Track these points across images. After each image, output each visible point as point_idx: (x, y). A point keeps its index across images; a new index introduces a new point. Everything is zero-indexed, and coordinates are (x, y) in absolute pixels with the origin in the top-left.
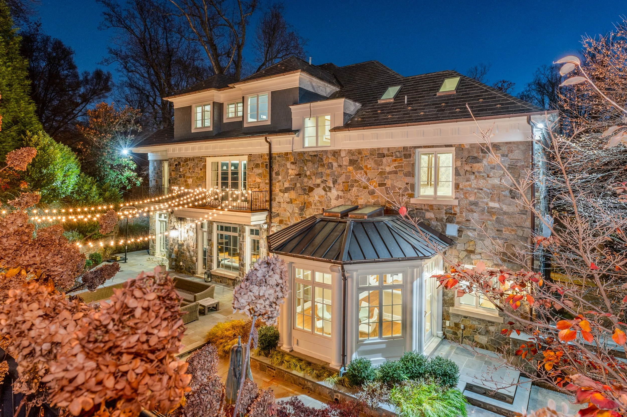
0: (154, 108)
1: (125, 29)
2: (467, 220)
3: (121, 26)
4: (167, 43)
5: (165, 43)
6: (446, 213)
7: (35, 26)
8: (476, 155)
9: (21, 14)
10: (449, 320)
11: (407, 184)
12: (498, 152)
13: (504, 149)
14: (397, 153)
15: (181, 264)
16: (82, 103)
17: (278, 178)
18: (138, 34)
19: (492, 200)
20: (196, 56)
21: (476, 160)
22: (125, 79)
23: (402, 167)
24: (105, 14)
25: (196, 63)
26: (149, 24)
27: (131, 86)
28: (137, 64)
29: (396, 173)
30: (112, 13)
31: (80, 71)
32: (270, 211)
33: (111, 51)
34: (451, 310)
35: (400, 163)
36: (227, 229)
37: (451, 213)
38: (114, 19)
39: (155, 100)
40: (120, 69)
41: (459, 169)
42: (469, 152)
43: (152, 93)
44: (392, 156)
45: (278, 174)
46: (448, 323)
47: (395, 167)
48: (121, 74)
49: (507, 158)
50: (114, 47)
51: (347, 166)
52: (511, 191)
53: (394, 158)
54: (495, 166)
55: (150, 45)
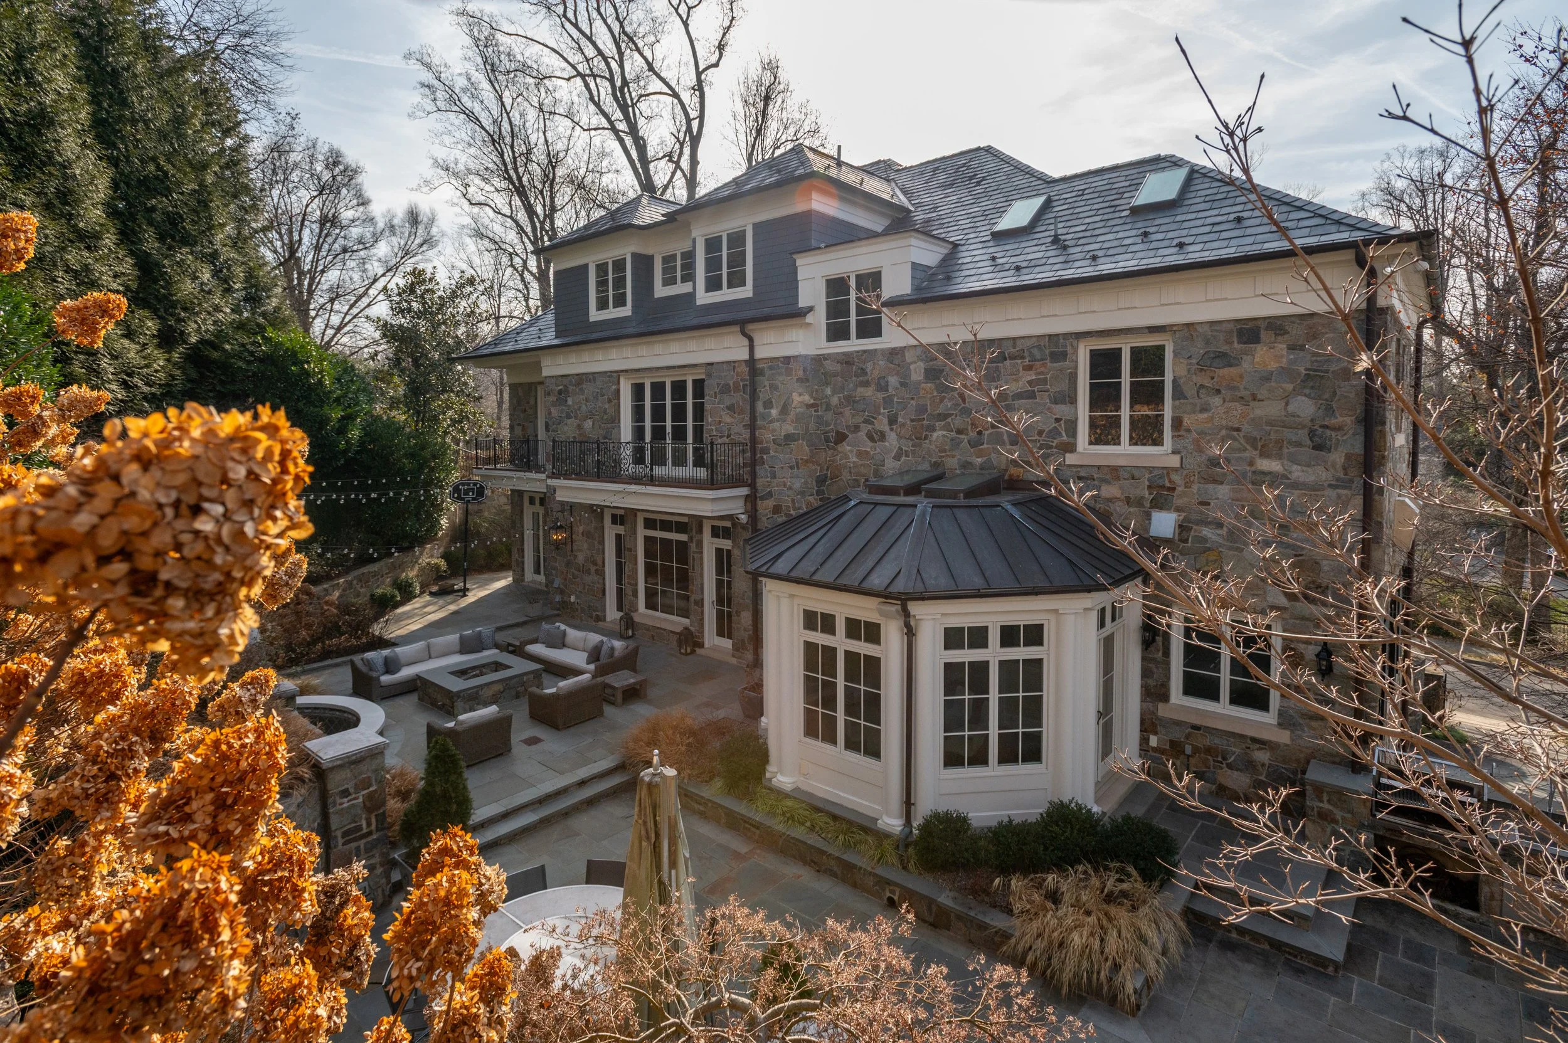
0: (523, 280)
1: (462, 116)
2: (1202, 503)
3: (456, 108)
4: (546, 141)
5: (542, 140)
6: (1149, 487)
7: (289, 119)
8: (1224, 348)
9: (261, 97)
10: (1156, 733)
11: (1058, 420)
12: (1280, 338)
13: (1297, 332)
14: (1036, 352)
15: (573, 599)
16: (383, 275)
17: (770, 414)
18: (486, 123)
19: (1264, 454)
20: (605, 164)
21: (1226, 359)
22: (467, 220)
23: (1044, 382)
24: (423, 85)
25: (605, 180)
26: (508, 101)
27: (479, 234)
28: (488, 188)
29: (1031, 395)
30: (436, 83)
31: (377, 209)
32: (752, 485)
33: (436, 163)
34: (1163, 710)
35: (1042, 373)
36: (666, 526)
37: (1163, 487)
38: (440, 95)
39: (525, 262)
40: (456, 200)
41: (1182, 381)
42: (1208, 342)
43: (519, 248)
44: (1023, 358)
45: (768, 404)
46: (1154, 741)
47: (1030, 383)
48: (457, 209)
49: (1301, 354)
50: (441, 154)
51: (920, 383)
52: (1312, 434)
53: (1027, 362)
54: (1272, 373)
55: (512, 147)
